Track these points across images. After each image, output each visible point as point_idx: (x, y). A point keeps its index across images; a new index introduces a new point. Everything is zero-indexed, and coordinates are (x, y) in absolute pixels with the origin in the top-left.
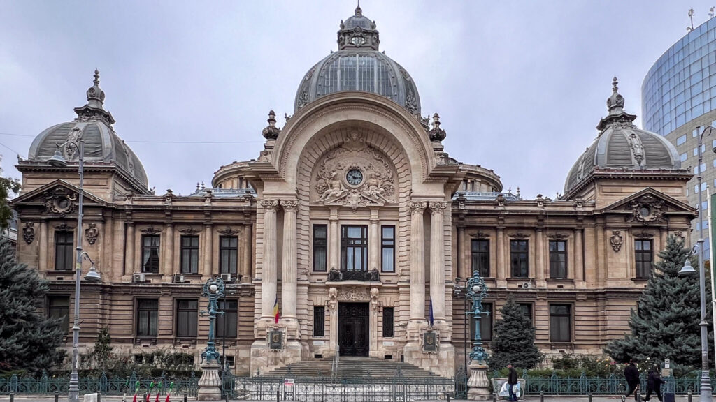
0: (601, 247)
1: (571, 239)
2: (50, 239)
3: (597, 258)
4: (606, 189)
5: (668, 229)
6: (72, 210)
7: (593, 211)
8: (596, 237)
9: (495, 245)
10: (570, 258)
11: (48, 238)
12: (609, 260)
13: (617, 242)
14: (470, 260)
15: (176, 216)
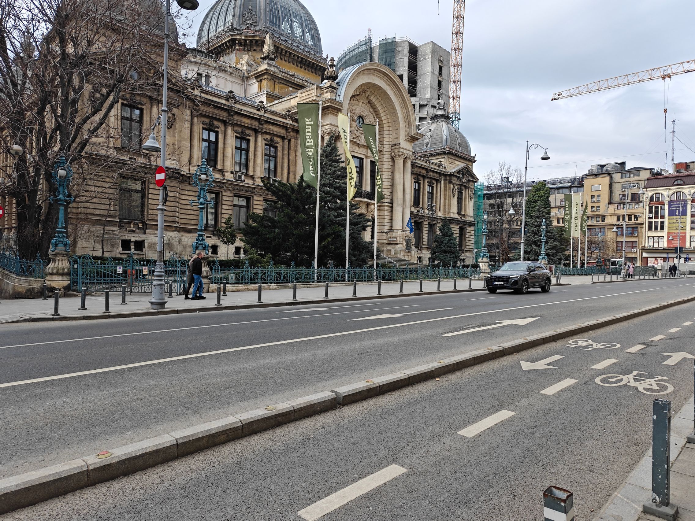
0: (447, 193)
1: (435, 186)
3: (445, 198)
4: (450, 160)
5: (469, 188)
7: (446, 172)
8: (446, 187)
10: (435, 197)
12: (452, 201)
13: (454, 191)
15: (236, 117)
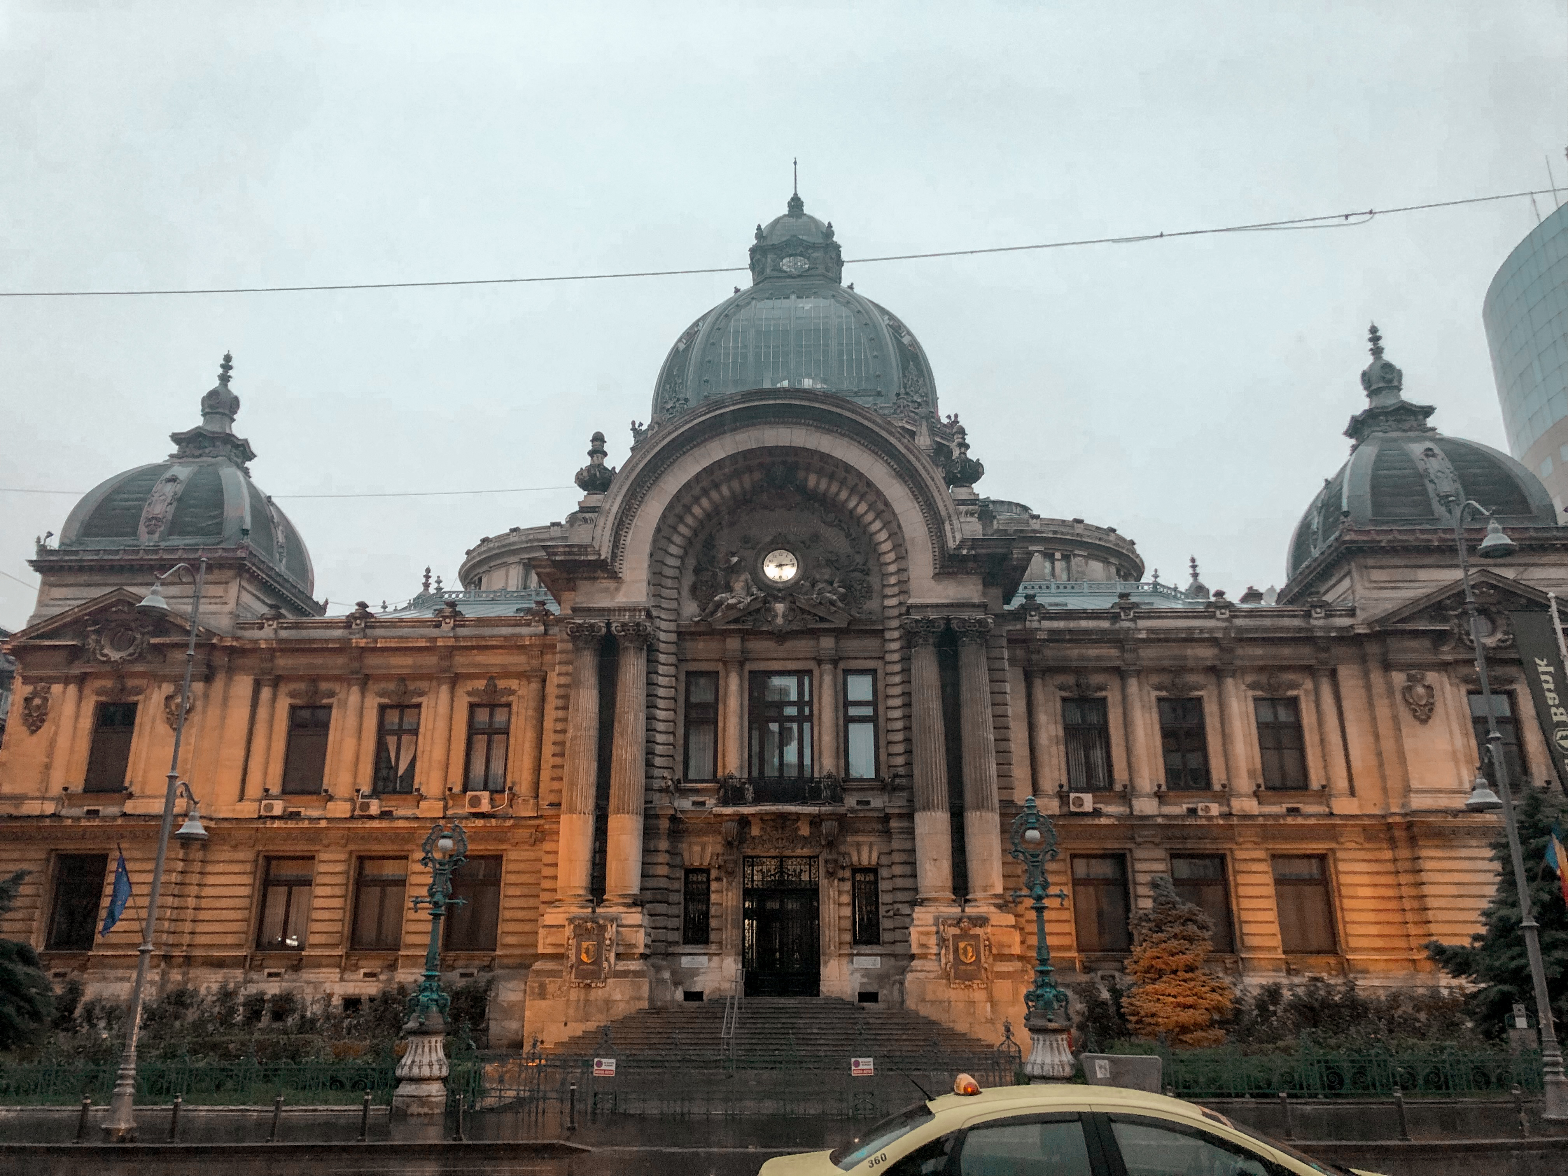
0: (1383, 712)
1: (1307, 692)
2: (81, 720)
3: (1377, 737)
4: (1378, 575)
6: (140, 655)
7: (1352, 626)
8: (1368, 687)
9: (1120, 710)
10: (1310, 738)
11: (77, 717)
12: (1408, 744)
13: (1420, 697)
14: (1062, 748)
15: (372, 661)
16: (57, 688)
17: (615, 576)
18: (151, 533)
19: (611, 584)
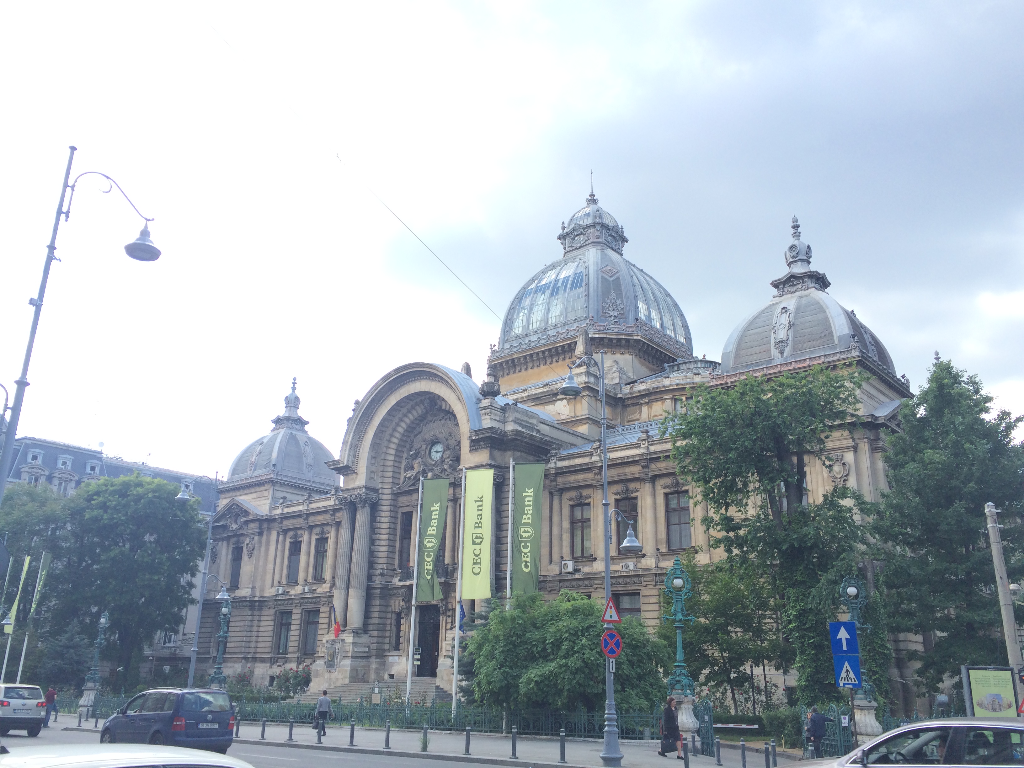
6: (241, 526)
9: (596, 510)
11: (227, 555)
14: (568, 535)
15: (311, 519)
16: (220, 543)
17: (354, 472)
18: (250, 470)
19: (353, 476)
